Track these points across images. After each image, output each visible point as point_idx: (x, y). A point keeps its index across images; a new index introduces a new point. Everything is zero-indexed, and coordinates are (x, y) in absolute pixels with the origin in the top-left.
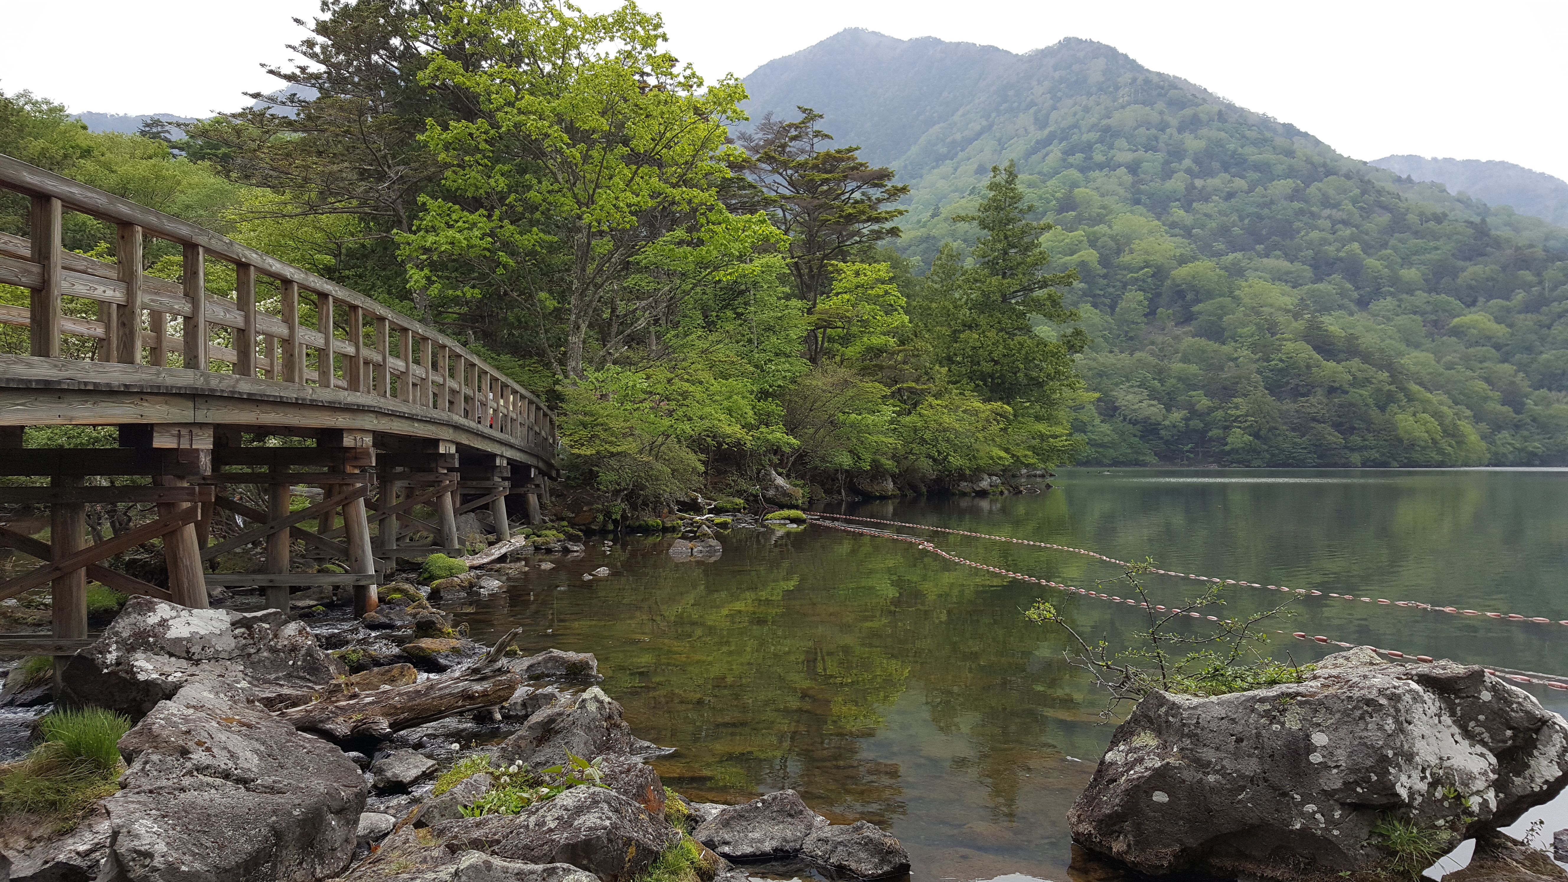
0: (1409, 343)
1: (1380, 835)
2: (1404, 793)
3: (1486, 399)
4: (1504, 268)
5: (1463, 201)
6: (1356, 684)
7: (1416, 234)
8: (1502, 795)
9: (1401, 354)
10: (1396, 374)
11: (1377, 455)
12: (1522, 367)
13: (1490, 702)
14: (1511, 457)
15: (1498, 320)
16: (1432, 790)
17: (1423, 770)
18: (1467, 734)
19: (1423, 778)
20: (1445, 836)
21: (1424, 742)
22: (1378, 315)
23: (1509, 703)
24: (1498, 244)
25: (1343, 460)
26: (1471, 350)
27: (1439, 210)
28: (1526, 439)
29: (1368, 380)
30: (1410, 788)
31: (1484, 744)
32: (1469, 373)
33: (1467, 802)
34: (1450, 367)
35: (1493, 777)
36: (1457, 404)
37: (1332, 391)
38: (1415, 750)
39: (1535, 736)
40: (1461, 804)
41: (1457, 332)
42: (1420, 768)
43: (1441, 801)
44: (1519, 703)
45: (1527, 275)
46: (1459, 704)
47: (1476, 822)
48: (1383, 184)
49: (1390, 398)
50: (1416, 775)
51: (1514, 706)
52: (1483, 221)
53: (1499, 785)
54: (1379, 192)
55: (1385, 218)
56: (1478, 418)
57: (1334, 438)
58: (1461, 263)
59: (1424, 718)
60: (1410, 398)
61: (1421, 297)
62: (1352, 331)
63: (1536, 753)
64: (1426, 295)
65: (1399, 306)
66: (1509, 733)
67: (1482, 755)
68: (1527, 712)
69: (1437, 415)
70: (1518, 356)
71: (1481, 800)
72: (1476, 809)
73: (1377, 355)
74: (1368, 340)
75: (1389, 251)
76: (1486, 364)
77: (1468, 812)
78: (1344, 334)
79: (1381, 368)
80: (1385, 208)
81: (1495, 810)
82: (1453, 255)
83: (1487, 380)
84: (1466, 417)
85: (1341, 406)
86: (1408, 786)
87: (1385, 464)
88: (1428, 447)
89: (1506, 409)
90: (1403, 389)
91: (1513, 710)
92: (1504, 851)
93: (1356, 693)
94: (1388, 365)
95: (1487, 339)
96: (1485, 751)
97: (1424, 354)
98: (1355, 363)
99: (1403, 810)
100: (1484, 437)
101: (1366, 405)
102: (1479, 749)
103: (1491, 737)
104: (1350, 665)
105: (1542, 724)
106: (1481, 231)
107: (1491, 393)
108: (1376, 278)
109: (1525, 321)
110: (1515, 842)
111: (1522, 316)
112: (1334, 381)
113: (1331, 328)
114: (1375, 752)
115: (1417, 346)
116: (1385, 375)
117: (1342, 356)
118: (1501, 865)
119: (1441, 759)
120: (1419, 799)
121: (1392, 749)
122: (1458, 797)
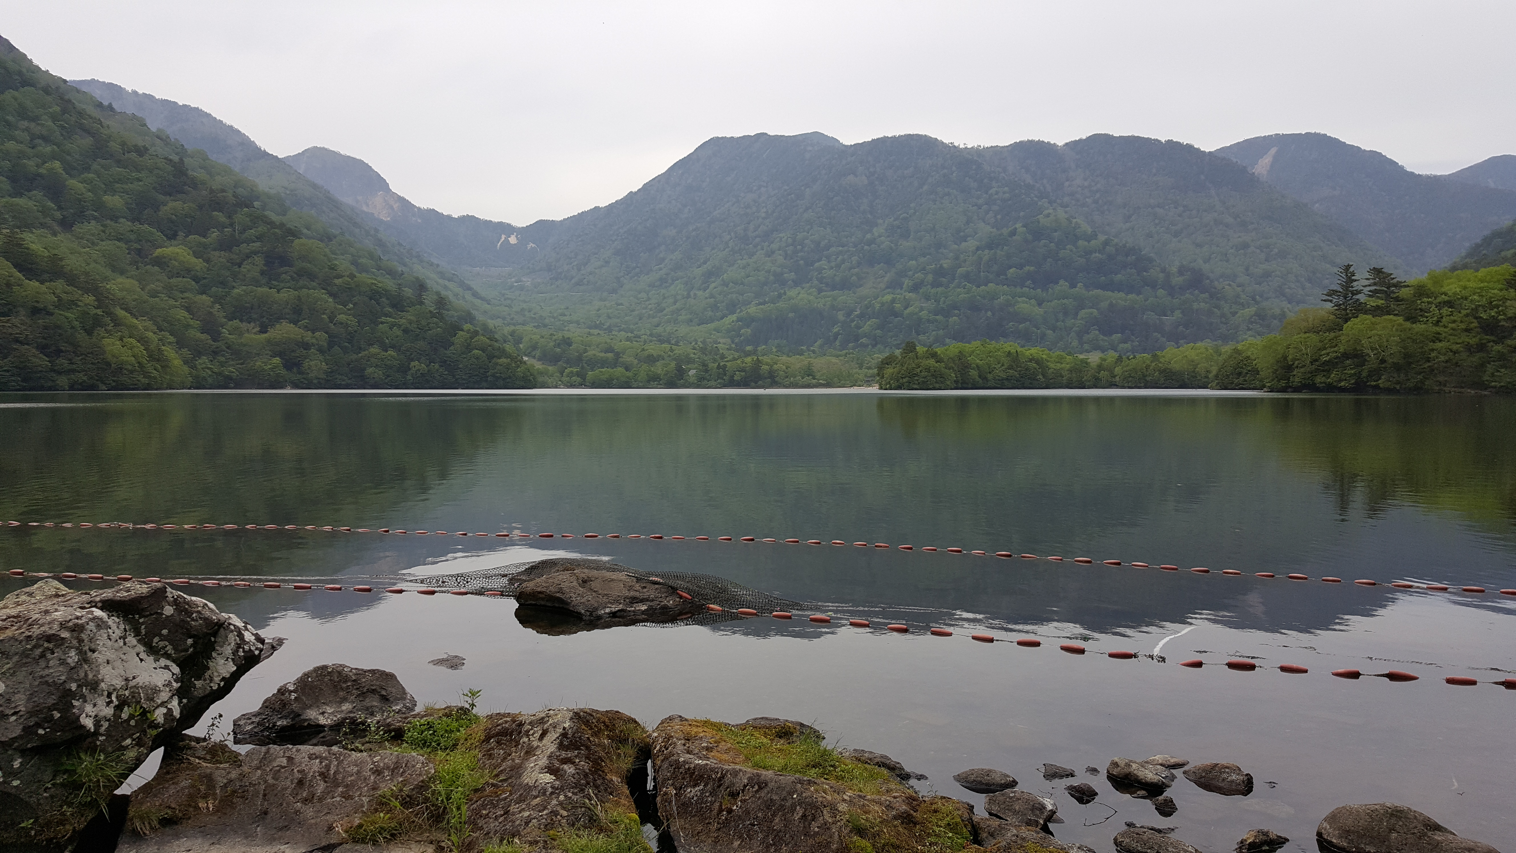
0: (114, 269)
1: (66, 771)
2: (88, 723)
3: (188, 326)
4: (201, 207)
5: (161, 137)
6: (36, 621)
7: (119, 162)
8: (185, 701)
9: (106, 279)
10: (102, 299)
11: (85, 378)
12: (218, 299)
13: (172, 615)
14: (210, 380)
15: (196, 255)
16: (118, 712)
17: (109, 695)
18: (152, 651)
19: (108, 704)
20: (131, 754)
21: (109, 668)
22: (82, 238)
23: (189, 614)
24: (195, 184)
25: (50, 384)
26: (174, 281)
27: (140, 143)
28: (222, 364)
29: (74, 303)
30: (96, 716)
31: (168, 656)
32: (172, 302)
33: (152, 715)
34: (154, 294)
35: (176, 685)
36: (161, 330)
37: (35, 311)
38: (100, 677)
39: (213, 639)
40: (147, 719)
41: (160, 262)
42: (106, 693)
43: (127, 721)
44: (199, 612)
45: (221, 217)
46: (142, 624)
47: (162, 731)
48: (84, 107)
49: (97, 322)
50: (101, 701)
51: (194, 615)
52: (181, 160)
53: (180, 693)
54: (81, 114)
55: (87, 141)
56: (181, 344)
57: (40, 361)
58: (161, 197)
59: (109, 643)
60: (117, 323)
61: (125, 225)
62: (56, 252)
63: (214, 654)
64: (129, 223)
65: (104, 232)
66: (190, 641)
67: (166, 667)
68: (206, 619)
69: (142, 340)
70: (214, 289)
71: (165, 710)
72: (161, 720)
73: (82, 278)
74: (73, 262)
75: (91, 175)
76: (186, 295)
77: (154, 725)
78: (47, 254)
79: (87, 291)
80: (88, 132)
81: (178, 716)
82: (154, 188)
83: (188, 309)
84: (170, 343)
85: (46, 328)
86: (93, 714)
87: (93, 387)
88: (135, 370)
89: (204, 336)
90: (109, 314)
91: (193, 620)
92: (189, 752)
93: (36, 631)
94: (92, 288)
95: (187, 271)
96: (169, 663)
97: (129, 280)
98: (60, 285)
99: (90, 740)
100: (186, 362)
101: (73, 328)
102: (163, 662)
103: (174, 649)
104: (33, 600)
105: (218, 628)
106: (180, 170)
107: (192, 322)
108: (80, 200)
109: (220, 257)
110: (198, 740)
111: (217, 253)
112: (37, 302)
113: (33, 246)
114: (58, 689)
115: (122, 272)
116: (90, 299)
117: (46, 276)
118: (185, 766)
119: (127, 680)
120: (106, 725)
121: (76, 681)
122: (144, 713)
